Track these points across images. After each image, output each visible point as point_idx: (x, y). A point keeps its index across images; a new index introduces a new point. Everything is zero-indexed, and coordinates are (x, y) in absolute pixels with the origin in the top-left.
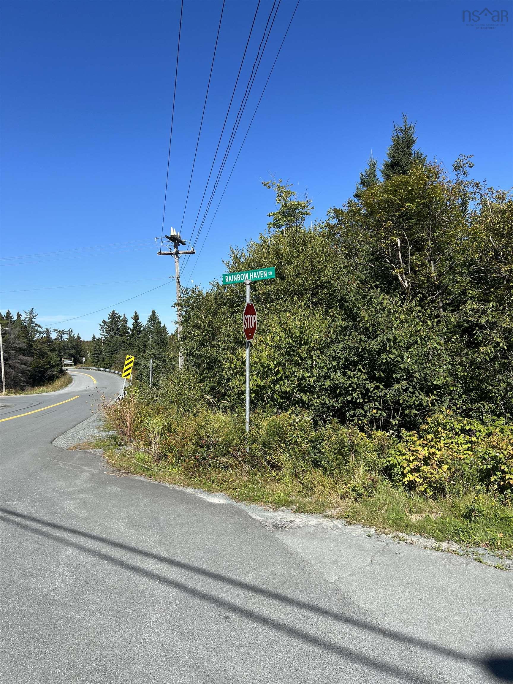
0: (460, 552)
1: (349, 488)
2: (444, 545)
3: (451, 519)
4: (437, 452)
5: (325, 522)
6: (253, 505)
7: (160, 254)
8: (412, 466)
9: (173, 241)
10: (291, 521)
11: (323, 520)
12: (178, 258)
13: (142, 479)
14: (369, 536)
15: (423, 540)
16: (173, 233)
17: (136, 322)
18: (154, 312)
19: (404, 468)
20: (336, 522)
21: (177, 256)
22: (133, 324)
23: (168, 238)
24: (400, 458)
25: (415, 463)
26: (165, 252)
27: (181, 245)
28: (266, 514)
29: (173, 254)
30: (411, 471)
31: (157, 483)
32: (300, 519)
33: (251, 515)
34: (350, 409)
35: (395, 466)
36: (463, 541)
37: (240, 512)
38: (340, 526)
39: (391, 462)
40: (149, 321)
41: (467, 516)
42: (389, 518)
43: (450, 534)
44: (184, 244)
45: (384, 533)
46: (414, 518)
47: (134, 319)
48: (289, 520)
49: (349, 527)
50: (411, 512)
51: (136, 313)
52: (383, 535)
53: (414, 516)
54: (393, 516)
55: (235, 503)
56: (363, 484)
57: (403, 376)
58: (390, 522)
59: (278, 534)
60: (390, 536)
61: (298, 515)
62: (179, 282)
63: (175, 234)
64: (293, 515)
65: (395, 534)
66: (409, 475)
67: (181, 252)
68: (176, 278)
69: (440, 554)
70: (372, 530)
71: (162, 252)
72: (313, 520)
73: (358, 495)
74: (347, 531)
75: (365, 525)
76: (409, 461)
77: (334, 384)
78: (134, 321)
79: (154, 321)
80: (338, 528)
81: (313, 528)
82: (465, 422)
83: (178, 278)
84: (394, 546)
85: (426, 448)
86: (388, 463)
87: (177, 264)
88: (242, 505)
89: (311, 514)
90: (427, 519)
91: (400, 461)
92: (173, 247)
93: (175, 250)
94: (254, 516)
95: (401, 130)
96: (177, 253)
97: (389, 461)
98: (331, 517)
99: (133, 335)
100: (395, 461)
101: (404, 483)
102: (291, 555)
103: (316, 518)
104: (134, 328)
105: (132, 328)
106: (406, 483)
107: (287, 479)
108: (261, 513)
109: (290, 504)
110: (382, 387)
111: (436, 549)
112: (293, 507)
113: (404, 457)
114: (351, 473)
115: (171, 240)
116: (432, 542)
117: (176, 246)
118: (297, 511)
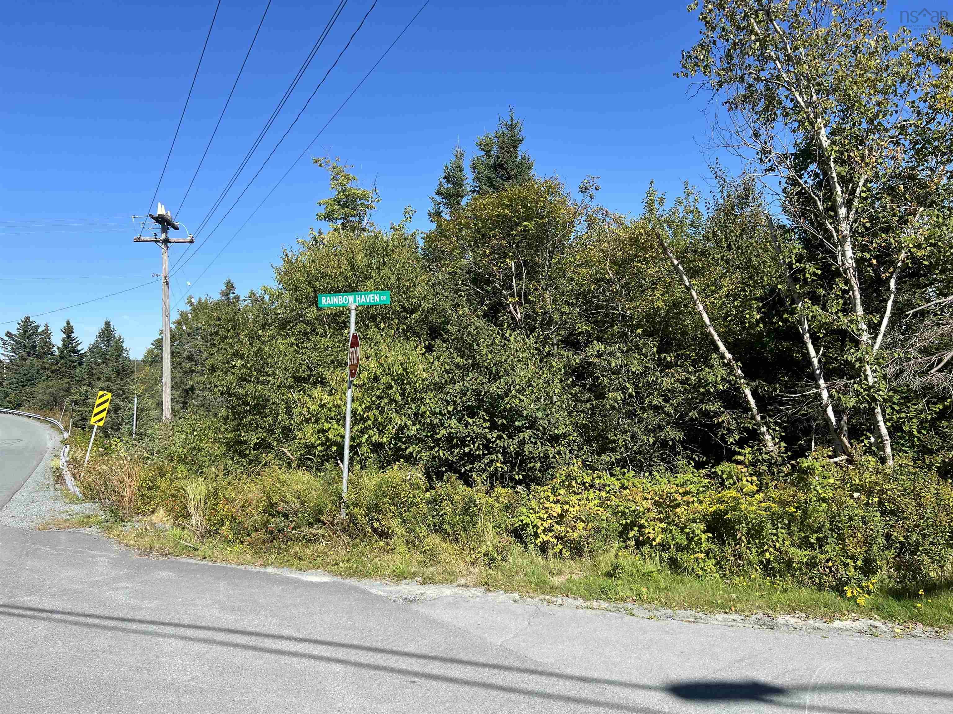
0: (610, 608)
1: (479, 552)
2: (595, 604)
3: (594, 579)
4: (571, 509)
5: (460, 592)
6: (367, 580)
7: (138, 240)
8: (546, 525)
9: (160, 223)
10: (422, 594)
11: (457, 590)
12: (168, 247)
13: (192, 561)
14: (515, 601)
15: (571, 601)
16: (161, 210)
17: (68, 337)
18: (108, 324)
19: (538, 528)
20: (473, 590)
21: (166, 244)
22: (63, 340)
23: (152, 217)
24: (533, 517)
25: (549, 521)
26: (148, 238)
27: (172, 229)
28: (388, 588)
29: (159, 241)
30: (545, 531)
31: (218, 564)
32: (431, 591)
33: (371, 591)
34: (466, 463)
35: (527, 525)
36: (610, 598)
37: (355, 589)
38: (479, 594)
39: (524, 522)
40: (100, 338)
41: (609, 575)
42: (531, 582)
43: (596, 593)
44: (176, 228)
45: (529, 597)
46: (557, 580)
47: (64, 333)
48: (419, 592)
49: (489, 594)
50: (552, 574)
51: (68, 323)
52: (528, 599)
53: (555, 578)
54: (535, 580)
55: (342, 581)
56: (495, 547)
57: (525, 423)
58: (533, 585)
59: (414, 607)
60: (537, 599)
61: (427, 586)
62: (167, 283)
63: (165, 213)
64: (421, 587)
65: (542, 597)
66: (542, 535)
67: (172, 239)
68: (163, 278)
69: (593, 611)
70: (516, 595)
71: (142, 238)
72: (447, 591)
73: (491, 560)
74: (489, 598)
75: (506, 591)
76: (543, 520)
77: (450, 433)
78: (65, 336)
79: (107, 337)
80: (478, 597)
81: (451, 598)
82: (595, 476)
83: (165, 277)
84: (545, 608)
85: (559, 505)
86: (520, 523)
87: (165, 257)
88: (353, 582)
89: (441, 585)
90: (569, 580)
91: (533, 520)
92: (160, 230)
93: (163, 236)
94: (374, 591)
95: (506, 125)
96: (166, 241)
97: (522, 521)
98: (465, 586)
99: (62, 358)
100: (528, 521)
101: (536, 545)
102: (443, 625)
103: (449, 588)
104: (65, 347)
105: (61, 346)
106: (539, 544)
107: (402, 548)
108: (382, 588)
109: (414, 575)
110: (505, 436)
111: (587, 608)
112: (416, 578)
113: (537, 515)
114: (481, 536)
115: (158, 221)
116: (580, 601)
117: (165, 230)
118: (424, 583)
